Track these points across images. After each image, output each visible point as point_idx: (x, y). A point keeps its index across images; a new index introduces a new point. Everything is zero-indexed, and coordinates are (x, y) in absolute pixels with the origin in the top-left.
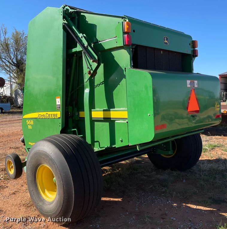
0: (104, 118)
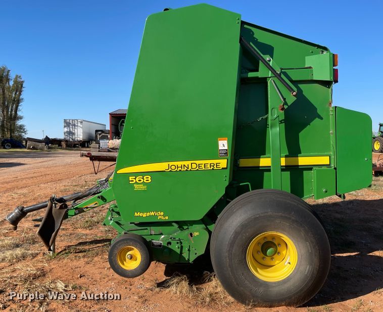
0: (285, 166)
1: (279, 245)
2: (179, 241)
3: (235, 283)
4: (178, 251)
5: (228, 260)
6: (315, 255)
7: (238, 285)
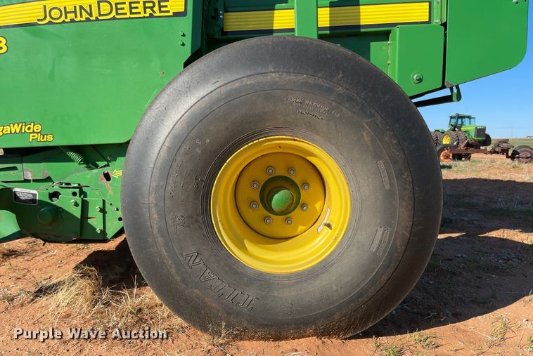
0: (330, 29)
1: (305, 184)
2: (77, 191)
3: (178, 279)
4: (77, 212)
5: (155, 216)
6: (401, 199)
7: (187, 284)
